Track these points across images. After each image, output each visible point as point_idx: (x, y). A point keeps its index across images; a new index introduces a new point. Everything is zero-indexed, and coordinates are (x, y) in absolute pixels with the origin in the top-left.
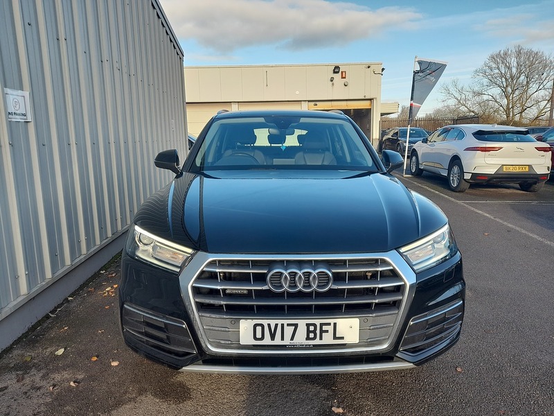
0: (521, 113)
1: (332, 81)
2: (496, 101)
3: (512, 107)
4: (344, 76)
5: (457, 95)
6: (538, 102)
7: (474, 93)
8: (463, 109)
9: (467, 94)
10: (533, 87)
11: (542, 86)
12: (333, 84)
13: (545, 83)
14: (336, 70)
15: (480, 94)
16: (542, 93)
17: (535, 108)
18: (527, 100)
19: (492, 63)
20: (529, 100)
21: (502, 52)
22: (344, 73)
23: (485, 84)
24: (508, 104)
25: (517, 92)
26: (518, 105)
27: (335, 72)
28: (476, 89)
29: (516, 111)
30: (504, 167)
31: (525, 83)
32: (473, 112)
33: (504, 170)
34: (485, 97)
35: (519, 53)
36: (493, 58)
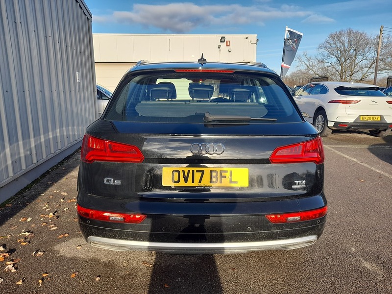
0: (351, 76)
1: (219, 48)
2: (333, 67)
3: (345, 72)
4: (228, 44)
5: (307, 63)
6: (362, 68)
7: (319, 61)
8: (311, 72)
9: (314, 62)
10: (359, 58)
11: (365, 57)
12: (220, 51)
13: (367, 55)
14: (223, 40)
15: (322, 62)
16: (365, 62)
17: (360, 72)
18: (355, 67)
19: (331, 41)
20: (356, 67)
21: (338, 32)
22: (228, 42)
23: (326, 55)
24: (342, 70)
25: (348, 61)
26: (349, 70)
27: (221, 41)
28: (320, 58)
29: (348, 74)
30: (361, 117)
31: (354, 55)
32: (318, 74)
33: (361, 119)
34: (326, 64)
35: (350, 34)
36: (332, 37)
